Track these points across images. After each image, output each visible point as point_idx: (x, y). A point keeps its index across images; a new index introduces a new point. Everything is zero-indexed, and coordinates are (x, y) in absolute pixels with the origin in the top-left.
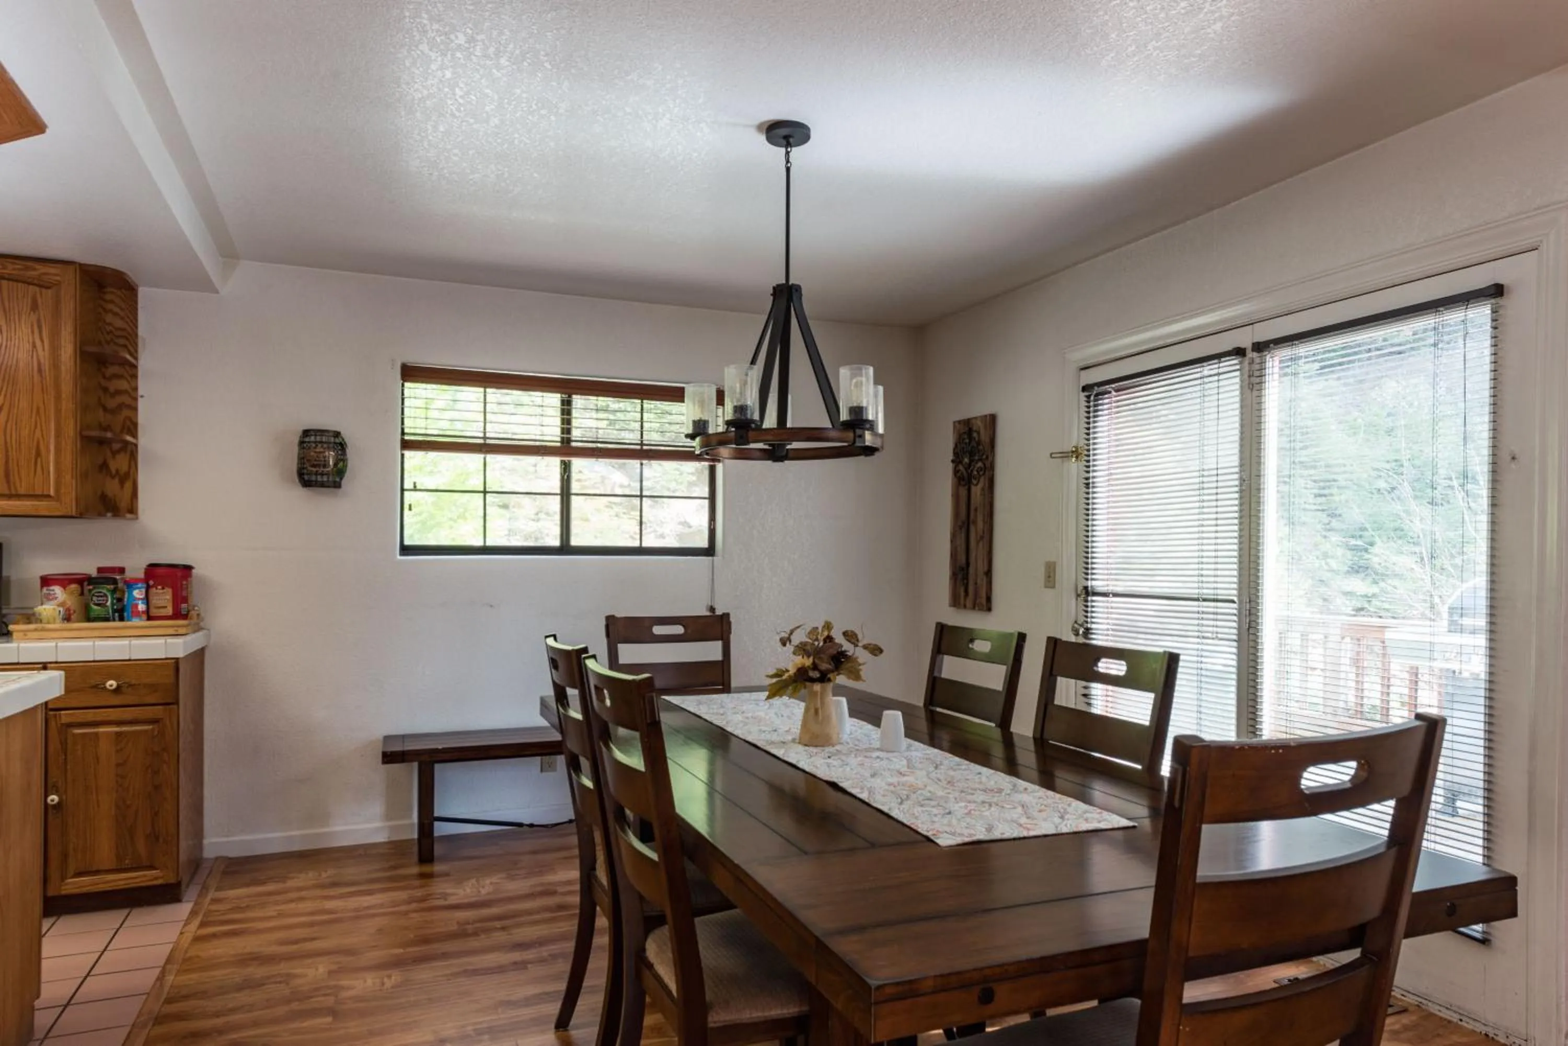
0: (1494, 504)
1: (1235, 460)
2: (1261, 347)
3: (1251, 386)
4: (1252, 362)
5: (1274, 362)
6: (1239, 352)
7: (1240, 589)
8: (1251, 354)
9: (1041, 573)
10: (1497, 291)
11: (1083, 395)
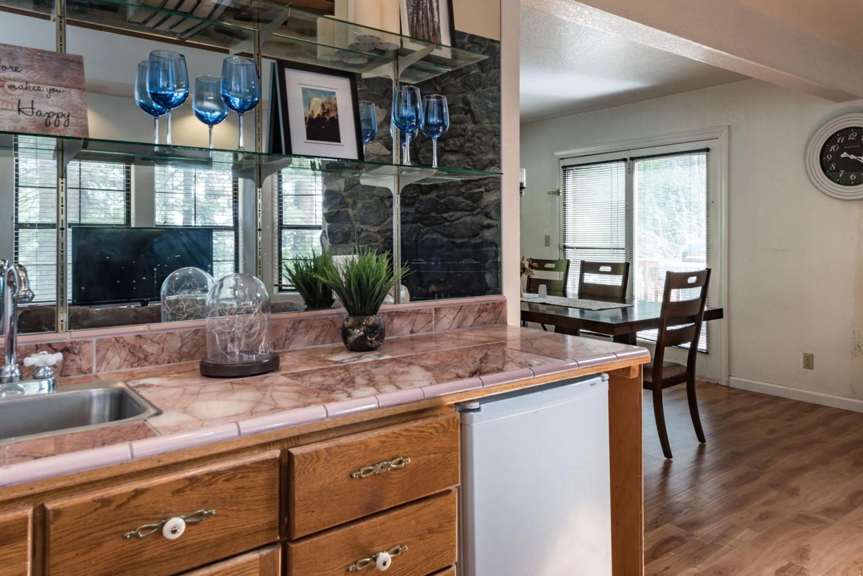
0: (708, 216)
1: (624, 198)
2: (632, 159)
3: (629, 173)
4: (629, 164)
5: (638, 164)
6: (625, 160)
7: (626, 245)
8: (629, 161)
9: (543, 240)
10: (707, 150)
11: (562, 170)
